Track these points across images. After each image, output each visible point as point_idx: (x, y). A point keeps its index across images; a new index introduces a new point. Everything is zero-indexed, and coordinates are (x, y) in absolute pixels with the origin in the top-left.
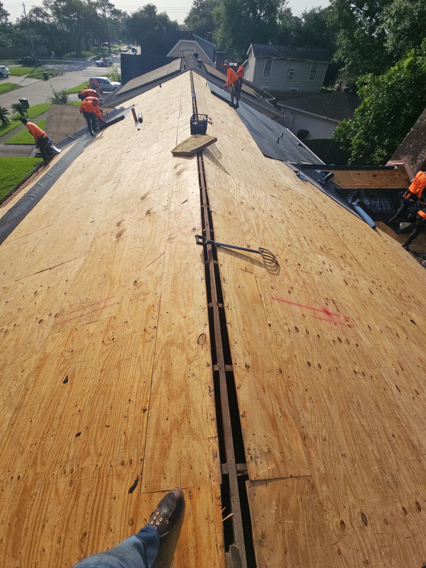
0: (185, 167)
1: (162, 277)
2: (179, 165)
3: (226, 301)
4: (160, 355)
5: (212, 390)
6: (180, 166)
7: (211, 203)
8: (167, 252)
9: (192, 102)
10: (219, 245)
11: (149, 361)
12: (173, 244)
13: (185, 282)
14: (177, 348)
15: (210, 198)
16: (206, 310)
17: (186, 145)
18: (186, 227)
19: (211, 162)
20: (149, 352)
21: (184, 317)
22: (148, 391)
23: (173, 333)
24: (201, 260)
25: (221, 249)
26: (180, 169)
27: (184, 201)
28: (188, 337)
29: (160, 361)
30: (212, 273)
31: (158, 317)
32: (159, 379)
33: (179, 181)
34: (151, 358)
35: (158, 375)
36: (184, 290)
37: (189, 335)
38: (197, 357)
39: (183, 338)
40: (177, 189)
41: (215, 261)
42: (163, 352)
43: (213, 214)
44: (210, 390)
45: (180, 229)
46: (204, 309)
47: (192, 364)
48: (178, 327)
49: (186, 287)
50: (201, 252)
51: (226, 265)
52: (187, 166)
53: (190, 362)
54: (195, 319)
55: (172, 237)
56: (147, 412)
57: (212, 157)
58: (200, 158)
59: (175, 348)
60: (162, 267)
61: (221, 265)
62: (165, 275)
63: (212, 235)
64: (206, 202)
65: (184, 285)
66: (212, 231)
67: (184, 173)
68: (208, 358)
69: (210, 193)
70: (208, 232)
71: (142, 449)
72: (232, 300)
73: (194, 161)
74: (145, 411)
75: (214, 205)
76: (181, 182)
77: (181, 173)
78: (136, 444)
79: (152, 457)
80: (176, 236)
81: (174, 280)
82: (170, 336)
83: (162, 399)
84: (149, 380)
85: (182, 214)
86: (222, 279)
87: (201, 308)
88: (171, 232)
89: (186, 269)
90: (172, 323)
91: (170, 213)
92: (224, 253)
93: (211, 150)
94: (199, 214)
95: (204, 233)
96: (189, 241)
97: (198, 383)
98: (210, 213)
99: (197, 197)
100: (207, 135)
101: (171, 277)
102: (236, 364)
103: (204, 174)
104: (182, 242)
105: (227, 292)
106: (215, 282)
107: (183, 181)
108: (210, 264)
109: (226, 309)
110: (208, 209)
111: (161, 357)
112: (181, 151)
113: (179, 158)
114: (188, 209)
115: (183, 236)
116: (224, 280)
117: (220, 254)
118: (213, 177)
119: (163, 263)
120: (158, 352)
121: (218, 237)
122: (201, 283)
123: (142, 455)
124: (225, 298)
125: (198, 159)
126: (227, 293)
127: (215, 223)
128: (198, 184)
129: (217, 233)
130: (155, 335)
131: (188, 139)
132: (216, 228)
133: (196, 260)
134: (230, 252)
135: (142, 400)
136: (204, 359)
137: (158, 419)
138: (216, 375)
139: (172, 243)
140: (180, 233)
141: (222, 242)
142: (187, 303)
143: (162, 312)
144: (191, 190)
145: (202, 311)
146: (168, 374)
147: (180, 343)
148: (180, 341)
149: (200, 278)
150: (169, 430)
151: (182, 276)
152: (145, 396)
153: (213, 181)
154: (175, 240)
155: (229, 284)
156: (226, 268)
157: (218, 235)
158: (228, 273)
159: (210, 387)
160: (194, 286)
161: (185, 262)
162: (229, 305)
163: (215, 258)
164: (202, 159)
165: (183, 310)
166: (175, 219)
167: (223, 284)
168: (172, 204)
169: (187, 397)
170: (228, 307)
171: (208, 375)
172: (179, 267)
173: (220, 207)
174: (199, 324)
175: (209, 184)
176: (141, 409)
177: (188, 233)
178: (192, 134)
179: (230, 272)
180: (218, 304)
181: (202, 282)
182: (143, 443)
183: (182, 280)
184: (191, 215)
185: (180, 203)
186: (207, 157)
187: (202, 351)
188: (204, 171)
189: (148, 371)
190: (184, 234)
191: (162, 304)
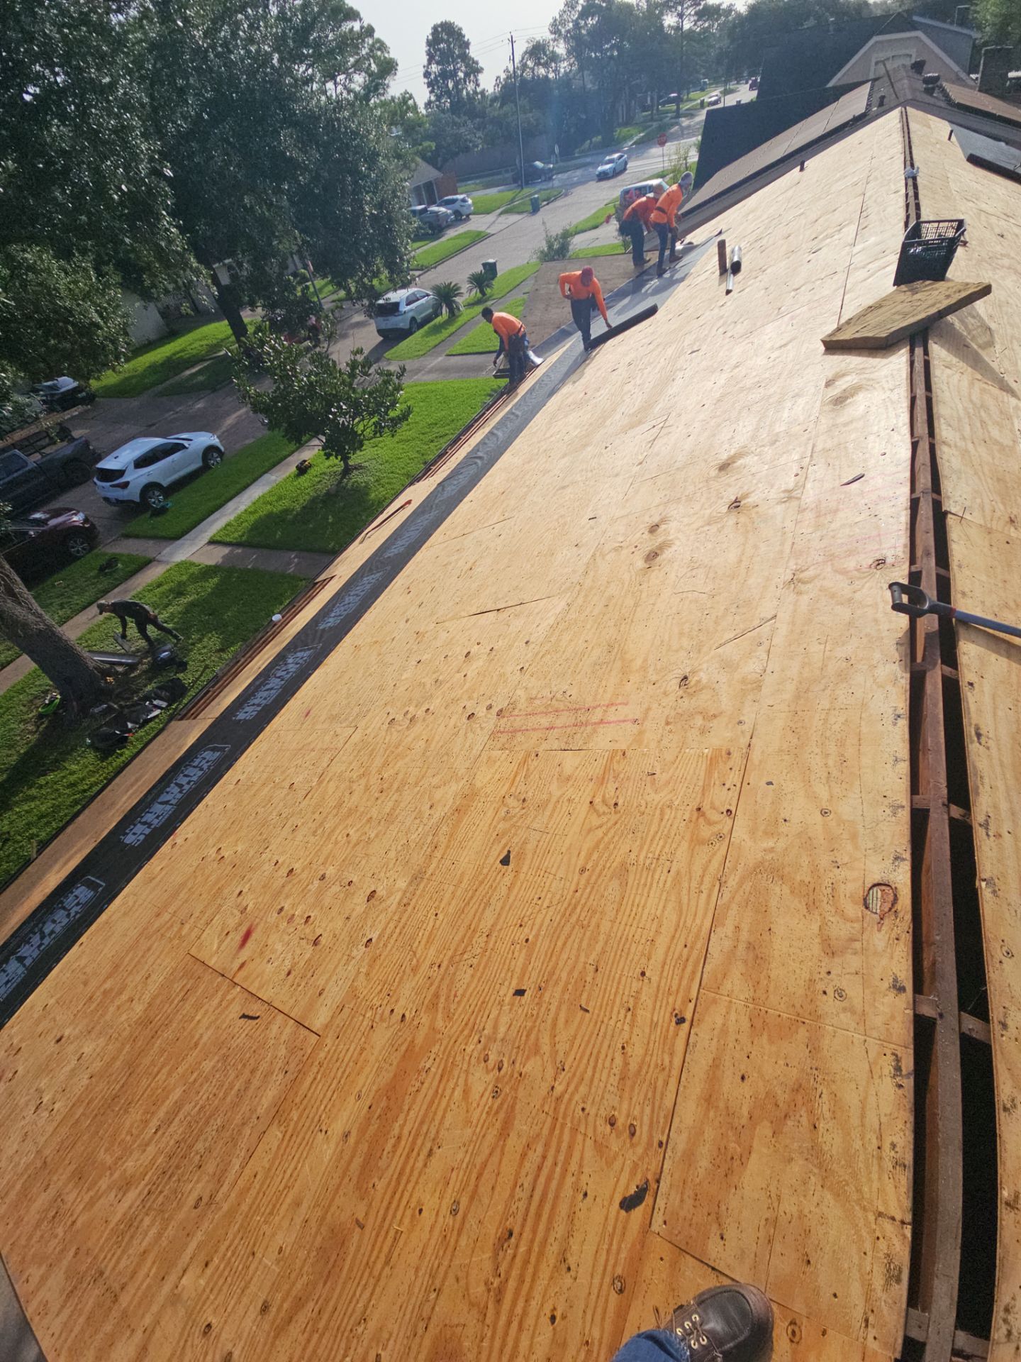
0: (864, 382)
1: (760, 681)
2: (844, 375)
3: (982, 805)
4: (736, 892)
5: (904, 1072)
6: (848, 378)
7: (947, 486)
8: (784, 616)
9: (903, 191)
10: (968, 621)
11: (704, 896)
12: (805, 599)
13: (836, 712)
14: (792, 892)
15: (944, 469)
16: (905, 815)
17: (873, 319)
18: (850, 553)
19: (955, 360)
20: (704, 871)
21: (824, 813)
22: (694, 973)
23: (781, 844)
24: (897, 656)
25: (973, 635)
26: (844, 387)
27: (850, 478)
28: (831, 875)
29: (734, 907)
30: (935, 705)
31: (739, 785)
32: (731, 955)
33: (841, 420)
34: (711, 890)
35: (727, 944)
36: (828, 733)
37: (837, 871)
38: (857, 945)
39: (815, 870)
40: (829, 444)
41: (948, 670)
42: (747, 886)
43: (951, 520)
44: (898, 1069)
45: (831, 558)
46: (896, 808)
47: (837, 960)
48: (799, 835)
49: (836, 727)
50: (900, 635)
51: (987, 688)
52: (872, 376)
53: (830, 950)
54: (862, 830)
55: (802, 576)
56: (686, 1026)
57: (960, 346)
58: (919, 351)
59: (786, 890)
60: (764, 656)
61: (971, 684)
62: (769, 680)
63: (944, 586)
64: (929, 484)
65: (832, 720)
66: (942, 572)
67: (860, 397)
68: (902, 968)
69: (945, 457)
70: (929, 574)
71: (665, 1117)
72: (1004, 806)
73: (899, 361)
74: (681, 1021)
75: (956, 495)
76: (846, 425)
77: (847, 398)
78: (650, 1095)
79: (689, 1158)
80: (816, 577)
81: (797, 697)
82: (772, 850)
83: (733, 1016)
84: (700, 945)
85: (841, 515)
86: (969, 731)
87: (886, 801)
88: (800, 562)
89: (842, 676)
90: (783, 816)
91: (801, 511)
92: (982, 649)
93: (957, 325)
94: (904, 517)
95: (915, 577)
96: (858, 596)
97: (853, 1025)
98: (940, 517)
99: (900, 468)
100: (949, 280)
101: (790, 688)
102: (1004, 1026)
103: (929, 401)
104: (833, 596)
105: (985, 774)
106: (942, 734)
107: (851, 422)
108: (928, 674)
109: (979, 833)
110: (937, 505)
111: (738, 898)
112: (857, 335)
113: (846, 357)
114: (863, 502)
115: (839, 577)
116: (979, 735)
117: (970, 651)
118: (960, 406)
119: (767, 644)
120: (732, 882)
121: (964, 594)
122: (891, 728)
123: (663, 1133)
124: (977, 794)
125: (912, 352)
126: (986, 780)
127: (957, 550)
128: (906, 430)
129: (961, 580)
130: (726, 830)
131: (884, 300)
132: (960, 566)
133: (877, 656)
134: (1004, 646)
135: (674, 988)
136: (884, 961)
137: (716, 1064)
138: (923, 1031)
139: (800, 593)
140: (829, 569)
141: (977, 612)
142: (835, 773)
143: (752, 777)
144: (875, 446)
145: (888, 811)
146: (757, 956)
147: (802, 881)
148: (803, 875)
149: (890, 711)
150: (745, 1112)
151: (828, 692)
152: (685, 982)
153: (960, 420)
154: (810, 586)
155: (994, 751)
156: (987, 699)
157: (966, 590)
158: (995, 714)
159: (898, 1060)
160: (864, 730)
161: (841, 652)
162: (991, 822)
163: (950, 658)
164: (926, 353)
165: (823, 792)
166: (818, 526)
167: (974, 750)
168: (809, 486)
169: (813, 1048)
170: (986, 825)
171: (893, 1017)
172: (820, 664)
173: (978, 501)
174: (875, 849)
175: (944, 427)
176: (670, 1009)
177: (858, 570)
178: (897, 282)
179: (1000, 713)
180: (948, 807)
181: (895, 724)
182: (668, 1103)
183: (825, 704)
184: (874, 520)
185: (837, 483)
186: (942, 346)
187: (878, 935)
188: (928, 387)
189: (698, 921)
190: (844, 572)
191: (756, 756)
